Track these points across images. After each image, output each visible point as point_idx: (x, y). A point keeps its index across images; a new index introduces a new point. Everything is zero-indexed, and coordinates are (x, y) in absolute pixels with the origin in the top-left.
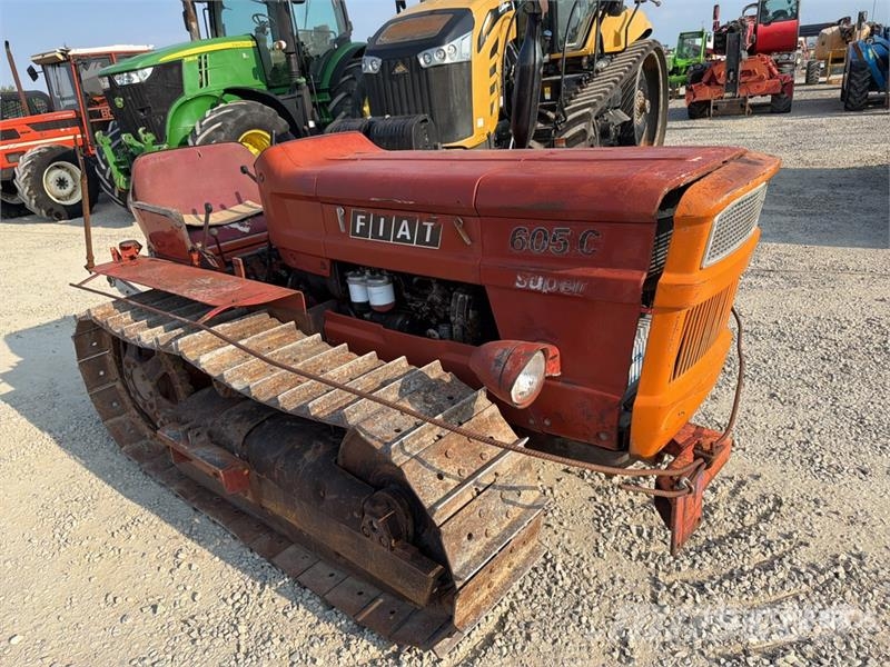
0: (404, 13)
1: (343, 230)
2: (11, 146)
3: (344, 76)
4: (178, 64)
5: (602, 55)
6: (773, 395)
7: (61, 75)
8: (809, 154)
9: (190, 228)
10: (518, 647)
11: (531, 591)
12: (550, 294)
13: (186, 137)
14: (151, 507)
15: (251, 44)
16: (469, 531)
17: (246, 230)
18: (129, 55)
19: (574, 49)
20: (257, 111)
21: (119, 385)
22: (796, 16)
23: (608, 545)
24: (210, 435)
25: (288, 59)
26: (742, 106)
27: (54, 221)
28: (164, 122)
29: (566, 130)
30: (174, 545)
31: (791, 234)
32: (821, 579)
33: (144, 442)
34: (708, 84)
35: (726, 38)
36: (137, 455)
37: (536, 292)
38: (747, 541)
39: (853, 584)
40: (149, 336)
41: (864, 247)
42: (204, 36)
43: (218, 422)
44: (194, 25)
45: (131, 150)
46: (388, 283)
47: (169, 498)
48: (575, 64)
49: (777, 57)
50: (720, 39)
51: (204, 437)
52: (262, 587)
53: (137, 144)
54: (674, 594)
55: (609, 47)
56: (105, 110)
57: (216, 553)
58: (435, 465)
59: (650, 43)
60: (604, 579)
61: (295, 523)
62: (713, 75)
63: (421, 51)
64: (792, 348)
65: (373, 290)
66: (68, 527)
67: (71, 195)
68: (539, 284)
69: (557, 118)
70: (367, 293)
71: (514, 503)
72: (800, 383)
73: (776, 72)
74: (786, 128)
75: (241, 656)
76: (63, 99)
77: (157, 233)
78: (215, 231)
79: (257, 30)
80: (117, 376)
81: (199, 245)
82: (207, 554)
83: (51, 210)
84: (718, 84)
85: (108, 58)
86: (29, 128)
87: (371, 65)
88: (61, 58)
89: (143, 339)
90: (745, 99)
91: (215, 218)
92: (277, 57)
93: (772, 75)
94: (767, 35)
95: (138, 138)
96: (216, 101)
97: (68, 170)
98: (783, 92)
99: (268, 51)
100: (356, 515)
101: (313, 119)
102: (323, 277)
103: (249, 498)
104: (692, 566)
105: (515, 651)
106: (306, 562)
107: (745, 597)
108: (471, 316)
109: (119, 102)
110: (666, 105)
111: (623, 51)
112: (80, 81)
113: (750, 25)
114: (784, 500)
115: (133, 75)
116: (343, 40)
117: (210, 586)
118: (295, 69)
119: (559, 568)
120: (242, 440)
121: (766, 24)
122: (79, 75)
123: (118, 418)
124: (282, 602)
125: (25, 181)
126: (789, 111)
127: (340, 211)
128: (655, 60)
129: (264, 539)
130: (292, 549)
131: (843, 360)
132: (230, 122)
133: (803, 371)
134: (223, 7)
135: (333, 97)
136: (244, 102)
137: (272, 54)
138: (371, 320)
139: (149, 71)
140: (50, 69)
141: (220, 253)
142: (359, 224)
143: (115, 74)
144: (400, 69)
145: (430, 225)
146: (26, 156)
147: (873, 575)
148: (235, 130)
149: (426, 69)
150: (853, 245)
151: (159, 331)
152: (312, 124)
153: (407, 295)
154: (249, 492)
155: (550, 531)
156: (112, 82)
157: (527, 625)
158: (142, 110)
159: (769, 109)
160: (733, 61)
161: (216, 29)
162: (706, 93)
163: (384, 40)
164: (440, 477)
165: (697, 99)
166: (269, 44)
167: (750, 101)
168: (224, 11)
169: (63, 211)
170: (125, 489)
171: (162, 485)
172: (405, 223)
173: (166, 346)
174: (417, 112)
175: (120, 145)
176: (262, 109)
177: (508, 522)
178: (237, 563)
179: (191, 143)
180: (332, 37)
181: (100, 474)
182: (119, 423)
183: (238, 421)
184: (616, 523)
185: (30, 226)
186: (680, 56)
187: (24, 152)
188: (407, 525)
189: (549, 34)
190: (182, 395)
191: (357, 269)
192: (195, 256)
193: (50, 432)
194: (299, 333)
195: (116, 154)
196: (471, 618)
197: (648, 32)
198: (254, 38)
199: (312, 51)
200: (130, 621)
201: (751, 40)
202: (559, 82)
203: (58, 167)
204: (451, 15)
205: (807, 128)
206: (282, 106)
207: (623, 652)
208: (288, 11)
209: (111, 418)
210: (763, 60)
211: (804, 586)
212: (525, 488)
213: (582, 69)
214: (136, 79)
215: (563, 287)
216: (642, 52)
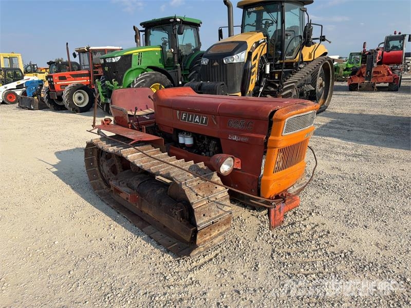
0: (222, 41)
1: (178, 118)
2: (63, 83)
3: (196, 64)
4: (131, 55)
5: (302, 62)
6: (341, 199)
7: (85, 56)
8: (398, 110)
9: (129, 115)
10: (220, 263)
11: (228, 248)
12: (238, 141)
13: (130, 84)
14: (103, 211)
15: (160, 49)
16: (204, 213)
17: (148, 118)
18: (112, 50)
19: (291, 59)
20: (159, 76)
21: (97, 169)
22: (402, 49)
23: (260, 238)
24: (127, 184)
25: (174, 56)
26: (373, 87)
27: (75, 113)
28: (122, 78)
29: (284, 92)
30: (110, 223)
31: (375, 142)
32: (334, 256)
33: (103, 190)
34: (359, 76)
35: (367, 57)
36: (100, 194)
37: (234, 140)
38: (311, 242)
39: (346, 259)
40: (111, 149)
41: (405, 149)
42: (142, 45)
43: (131, 180)
44: (138, 40)
45: (108, 87)
46: (191, 137)
47: (110, 209)
48: (289, 65)
49: (392, 66)
50: (364, 57)
51: (125, 184)
52: (138, 237)
53: (111, 85)
54: (279, 255)
55: (306, 58)
56: (100, 71)
57: (123, 226)
58: (196, 191)
59: (326, 58)
60: (256, 248)
61: (151, 215)
62: (361, 72)
63: (225, 57)
64: (356, 184)
65: (186, 139)
66: (74, 213)
67: (82, 103)
68: (235, 138)
69: (279, 86)
70: (184, 141)
71: (221, 209)
72: (354, 196)
73: (391, 73)
74: (393, 98)
75: (128, 255)
76: (84, 66)
77: (117, 117)
78: (138, 117)
79: (163, 44)
80: (97, 165)
81: (132, 121)
82: (120, 226)
83: (74, 108)
84: (363, 76)
85: (103, 51)
86: (70, 76)
87: (205, 62)
88: (86, 50)
89: (109, 150)
90: (374, 84)
91: (138, 113)
92: (169, 55)
93: (389, 74)
94: (388, 56)
95: (112, 83)
96: (143, 71)
97: (83, 93)
98: (394, 82)
99: (166, 52)
100: (171, 210)
101: (181, 81)
102: (171, 134)
103: (137, 207)
104: (288, 248)
105: (219, 263)
106: (154, 231)
107: (304, 258)
108: (216, 149)
109: (106, 69)
110: (333, 84)
111: (312, 61)
112: (92, 59)
113: (380, 52)
114: (331, 232)
115: (113, 59)
116: (197, 49)
117: (120, 235)
118: (176, 60)
119: (240, 242)
120: (137, 186)
121: (387, 52)
122: (92, 57)
123: (95, 181)
124: (143, 242)
125: (66, 96)
126: (397, 91)
127: (178, 112)
128: (328, 65)
129: (140, 223)
130: (149, 227)
131: (376, 190)
132: (148, 80)
133: (357, 192)
134: (151, 34)
135: (190, 72)
136: (154, 72)
137: (168, 53)
138: (185, 149)
139: (119, 58)
140: (81, 54)
141: (138, 125)
142: (184, 116)
143: (106, 58)
144: (216, 64)
145: (205, 118)
146: (68, 87)
147: (354, 258)
148: (149, 83)
149: (226, 64)
150: (400, 148)
151: (115, 148)
152: (180, 83)
153: (197, 142)
154: (138, 204)
155: (241, 232)
156: (105, 61)
157: (224, 257)
158: (115, 72)
159: (387, 89)
160: (370, 67)
161: (147, 43)
162: (358, 80)
163: (211, 52)
164: (197, 195)
165: (353, 82)
166: (167, 49)
167: (377, 85)
168: (151, 36)
169: (78, 109)
170: (94, 205)
171: (108, 204)
172: (197, 117)
173: (117, 152)
174: (221, 81)
175: (104, 85)
176: (161, 75)
177: (218, 215)
178: (130, 230)
179: (132, 86)
180: (193, 48)
181: (86, 199)
182: (95, 182)
183: (137, 180)
184: (265, 232)
185: (65, 114)
186: (350, 63)
187: (67, 85)
188: (187, 214)
189: (280, 52)
190: (119, 172)
191: (182, 132)
192: (130, 125)
193: (70, 185)
194: (160, 152)
195: (102, 88)
196: (202, 243)
197: (325, 54)
198: (161, 47)
199: (184, 53)
200: (93, 242)
201: (379, 58)
202: (281, 72)
203: (79, 92)
204: (238, 44)
205: (402, 99)
206: (169, 74)
207: (255, 268)
208: (176, 37)
209: (93, 180)
210: (385, 67)
211: (327, 258)
212: (226, 205)
213: (292, 67)
214: (114, 60)
215: (242, 139)
216: (322, 62)
